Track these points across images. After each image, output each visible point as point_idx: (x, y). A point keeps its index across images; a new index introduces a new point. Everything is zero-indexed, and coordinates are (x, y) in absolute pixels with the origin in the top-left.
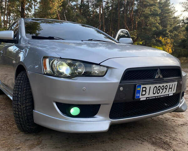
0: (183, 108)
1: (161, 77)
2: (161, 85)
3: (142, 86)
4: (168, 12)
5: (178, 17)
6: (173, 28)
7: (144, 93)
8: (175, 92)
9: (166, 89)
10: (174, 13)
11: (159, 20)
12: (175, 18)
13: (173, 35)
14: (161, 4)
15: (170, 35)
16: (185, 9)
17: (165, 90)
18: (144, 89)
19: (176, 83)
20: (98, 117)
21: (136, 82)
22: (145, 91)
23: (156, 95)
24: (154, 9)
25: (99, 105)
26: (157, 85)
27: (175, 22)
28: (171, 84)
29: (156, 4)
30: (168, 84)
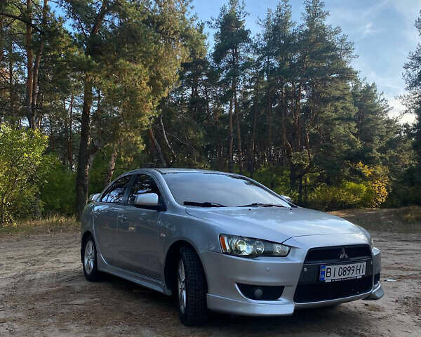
0: (377, 295)
1: (347, 257)
2: (347, 266)
3: (327, 267)
4: (372, 110)
5: (396, 121)
6: (388, 142)
7: (329, 274)
8: (364, 274)
9: (353, 270)
10: (386, 112)
11: (355, 127)
12: (389, 122)
13: (388, 158)
14: (357, 96)
15: (382, 158)
16: (407, 109)
17: (351, 272)
18: (329, 270)
19: (365, 263)
20: (282, 300)
21: (320, 263)
22: (330, 272)
23: (342, 277)
24: (344, 105)
25: (283, 287)
26: (343, 266)
27: (389, 130)
28: (359, 264)
29: (347, 98)
30: (355, 265)
